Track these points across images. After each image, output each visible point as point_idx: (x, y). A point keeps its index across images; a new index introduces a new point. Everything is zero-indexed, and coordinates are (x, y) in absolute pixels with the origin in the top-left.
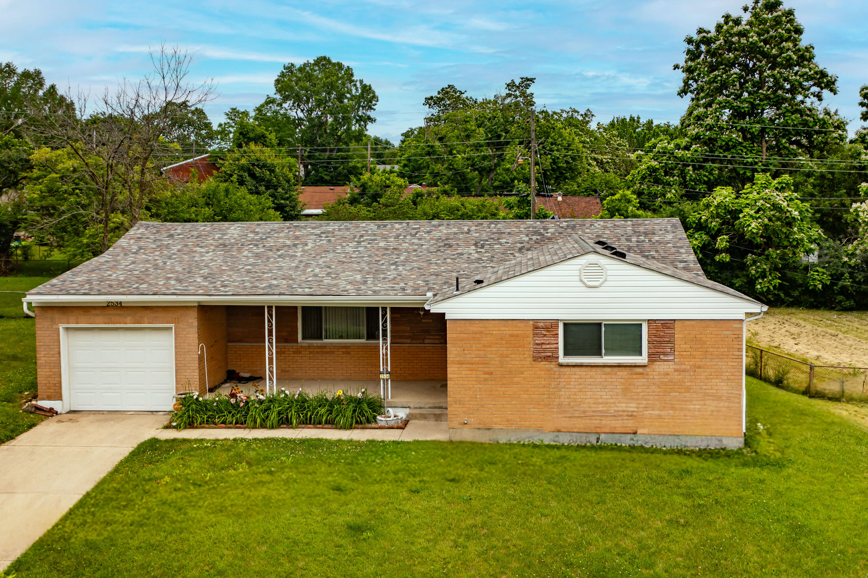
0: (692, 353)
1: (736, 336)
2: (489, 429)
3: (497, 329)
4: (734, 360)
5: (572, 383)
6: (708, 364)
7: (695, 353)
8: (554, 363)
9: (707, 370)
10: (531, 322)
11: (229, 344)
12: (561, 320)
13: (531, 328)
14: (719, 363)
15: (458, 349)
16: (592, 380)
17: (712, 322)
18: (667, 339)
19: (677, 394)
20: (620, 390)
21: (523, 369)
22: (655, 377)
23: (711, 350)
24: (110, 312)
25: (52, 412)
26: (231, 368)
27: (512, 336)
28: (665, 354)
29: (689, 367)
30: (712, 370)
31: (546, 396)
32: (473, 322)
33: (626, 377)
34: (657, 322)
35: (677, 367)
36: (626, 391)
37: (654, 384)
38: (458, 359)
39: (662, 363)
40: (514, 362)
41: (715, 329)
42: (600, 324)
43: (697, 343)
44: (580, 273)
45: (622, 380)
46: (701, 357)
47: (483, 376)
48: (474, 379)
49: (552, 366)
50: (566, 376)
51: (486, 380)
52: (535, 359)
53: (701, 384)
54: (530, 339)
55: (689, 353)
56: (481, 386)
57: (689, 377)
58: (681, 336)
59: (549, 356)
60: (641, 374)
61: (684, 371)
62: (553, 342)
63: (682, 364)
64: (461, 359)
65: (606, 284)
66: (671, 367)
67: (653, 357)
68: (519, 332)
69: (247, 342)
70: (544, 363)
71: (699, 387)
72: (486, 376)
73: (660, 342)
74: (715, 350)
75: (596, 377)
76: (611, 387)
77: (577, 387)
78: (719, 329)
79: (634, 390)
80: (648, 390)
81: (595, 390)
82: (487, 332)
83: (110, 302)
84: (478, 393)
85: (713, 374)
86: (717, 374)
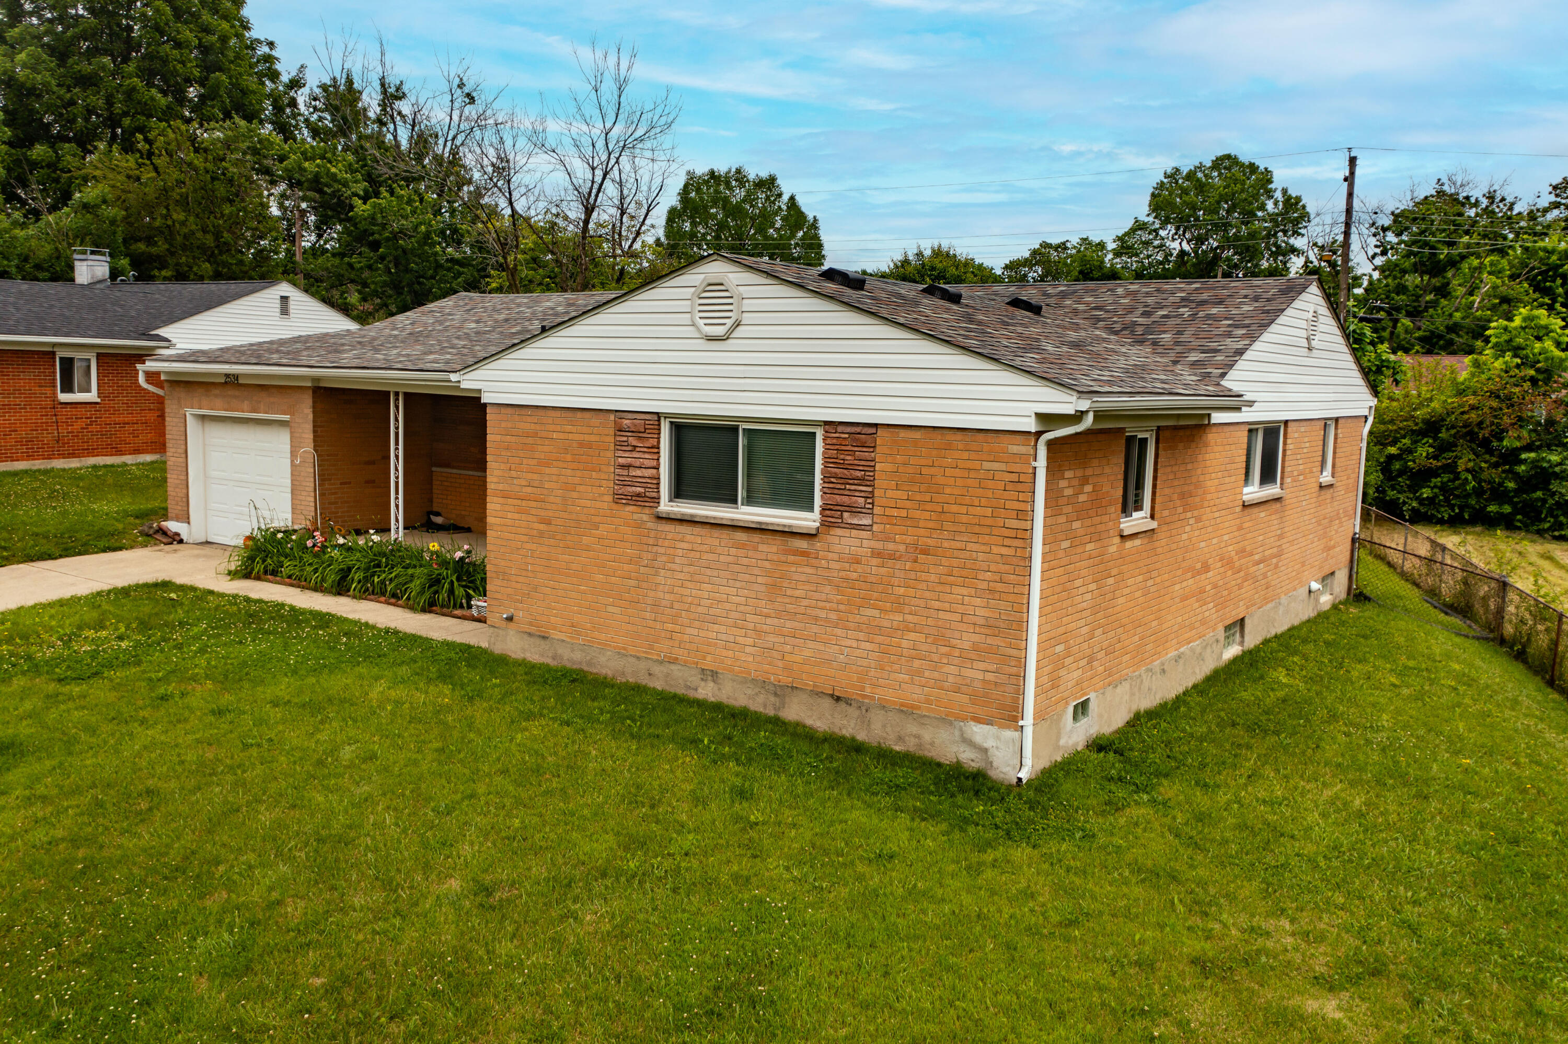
0: (912, 513)
1: (1014, 477)
2: (544, 638)
3: (558, 428)
4: (1007, 542)
5: (677, 560)
6: (946, 544)
7: (917, 514)
8: (647, 511)
9: (944, 561)
10: (612, 417)
11: (434, 469)
12: (667, 416)
13: (612, 431)
14: (970, 546)
15: (503, 466)
16: (711, 556)
17: (959, 436)
18: (859, 474)
19: (876, 613)
20: (763, 588)
21: (597, 519)
22: (833, 565)
23: (954, 508)
24: (230, 393)
25: (176, 539)
26: (436, 508)
27: (581, 444)
28: (854, 510)
29: (902, 548)
30: (955, 562)
31: (632, 583)
32: (523, 411)
33: (775, 558)
34: (840, 429)
35: (879, 545)
36: (774, 589)
37: (830, 582)
38: (501, 487)
39: (846, 532)
40: (584, 503)
41: (966, 455)
42: (735, 429)
43: (923, 487)
44: (692, 306)
45: (767, 564)
46: (931, 525)
47: (536, 526)
48: (523, 531)
49: (644, 516)
50: (667, 543)
51: (541, 534)
52: (619, 499)
53: (928, 594)
54: (610, 454)
55: (904, 513)
56: (534, 547)
57: (901, 574)
58: (889, 467)
59: (638, 495)
60: (805, 554)
61: (892, 557)
62: (647, 463)
63: (887, 540)
64: (507, 487)
65: (740, 332)
66: (865, 543)
67: (833, 516)
68: (593, 438)
69: (453, 467)
70: (631, 508)
71: (922, 603)
72: (542, 527)
73: (845, 480)
74: (964, 509)
75: (719, 550)
76: (747, 577)
77: (686, 569)
78: (973, 455)
79: (789, 592)
80: (817, 596)
81: (717, 580)
82: (544, 434)
83: (227, 375)
84: (530, 560)
85: (956, 572)
86: (965, 573)
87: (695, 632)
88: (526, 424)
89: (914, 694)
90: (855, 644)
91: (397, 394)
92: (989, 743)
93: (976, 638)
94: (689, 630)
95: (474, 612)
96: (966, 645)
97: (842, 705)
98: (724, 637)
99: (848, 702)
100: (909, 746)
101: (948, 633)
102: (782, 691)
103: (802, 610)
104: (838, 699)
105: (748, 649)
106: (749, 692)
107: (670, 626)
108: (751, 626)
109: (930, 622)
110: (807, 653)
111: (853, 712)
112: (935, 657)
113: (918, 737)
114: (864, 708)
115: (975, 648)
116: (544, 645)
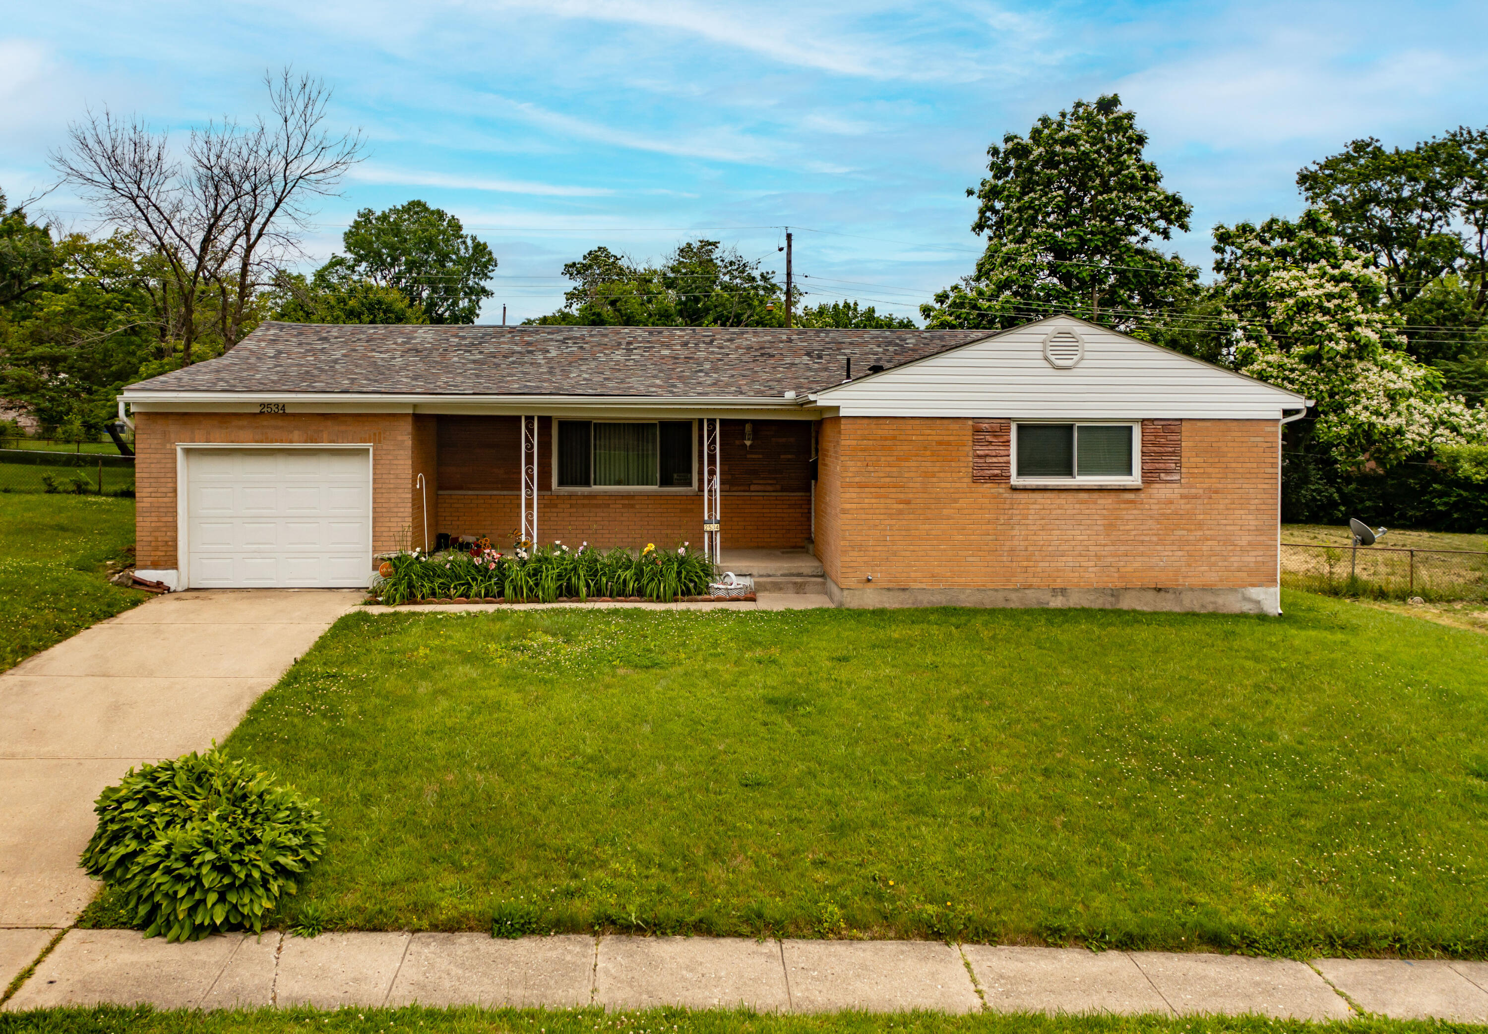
0: (1208, 470)
1: (1269, 445)
2: (904, 590)
3: (918, 432)
5: (1030, 517)
6: (1229, 486)
7: (1210, 470)
8: (1003, 486)
9: (1229, 496)
10: (970, 422)
11: (441, 492)
12: (1014, 420)
13: (970, 432)
14: (1244, 486)
15: (859, 464)
16: (1059, 511)
17: (1235, 423)
18: (1171, 449)
19: (1185, 532)
20: (1101, 528)
21: (957, 496)
22: (1153, 507)
23: (1234, 465)
24: (265, 423)
26: (443, 531)
27: (940, 443)
28: (1167, 472)
29: (1201, 491)
30: (1235, 496)
31: (990, 537)
32: (881, 421)
33: (1111, 507)
34: (1155, 422)
35: (1185, 491)
36: (1110, 527)
37: (1151, 517)
38: (857, 479)
39: (1163, 486)
40: (943, 485)
41: (1240, 434)
42: (1070, 428)
43: (1214, 454)
44: (1045, 347)
45: (1105, 512)
46: (1219, 476)
47: (895, 506)
48: (882, 511)
49: (1002, 489)
50: (1021, 506)
51: (900, 512)
52: (976, 479)
53: (1219, 517)
54: (968, 449)
56: (893, 522)
57: (1201, 507)
58: (1191, 444)
59: (996, 475)
60: (1132, 502)
61: (1195, 497)
62: (1002, 453)
63: (1191, 487)
64: (863, 479)
65: (1084, 363)
66: (1176, 491)
67: (1149, 476)
68: (952, 438)
69: (470, 489)
70: (989, 485)
71: (1215, 522)
72: (901, 506)
73: (1161, 454)
74: (1240, 465)
75: (1066, 506)
76: (1089, 522)
77: (1039, 522)
78: (1244, 434)
79: (1122, 528)
80: (1142, 527)
81: (1065, 527)
82: (902, 437)
83: (263, 405)
84: (888, 533)
85: (1236, 501)
86: (1242, 501)
87: (1047, 564)
88: (886, 430)
89: (1212, 577)
90: (1170, 553)
91: (529, 419)
92: (1261, 597)
93: (1249, 538)
94: (1041, 564)
96: (1244, 543)
97: (1162, 593)
98: (1071, 564)
99: (1166, 591)
100: (1210, 608)
101: (1233, 538)
102: (1115, 593)
103: (1132, 538)
104: (1160, 590)
105: (1090, 569)
106: (1092, 597)
107: (1025, 564)
108: (1093, 553)
109: (1221, 533)
110: (1136, 565)
111: (1170, 596)
112: (1225, 553)
113: (1215, 603)
114: (1177, 592)
115: (1250, 544)
116: (902, 596)
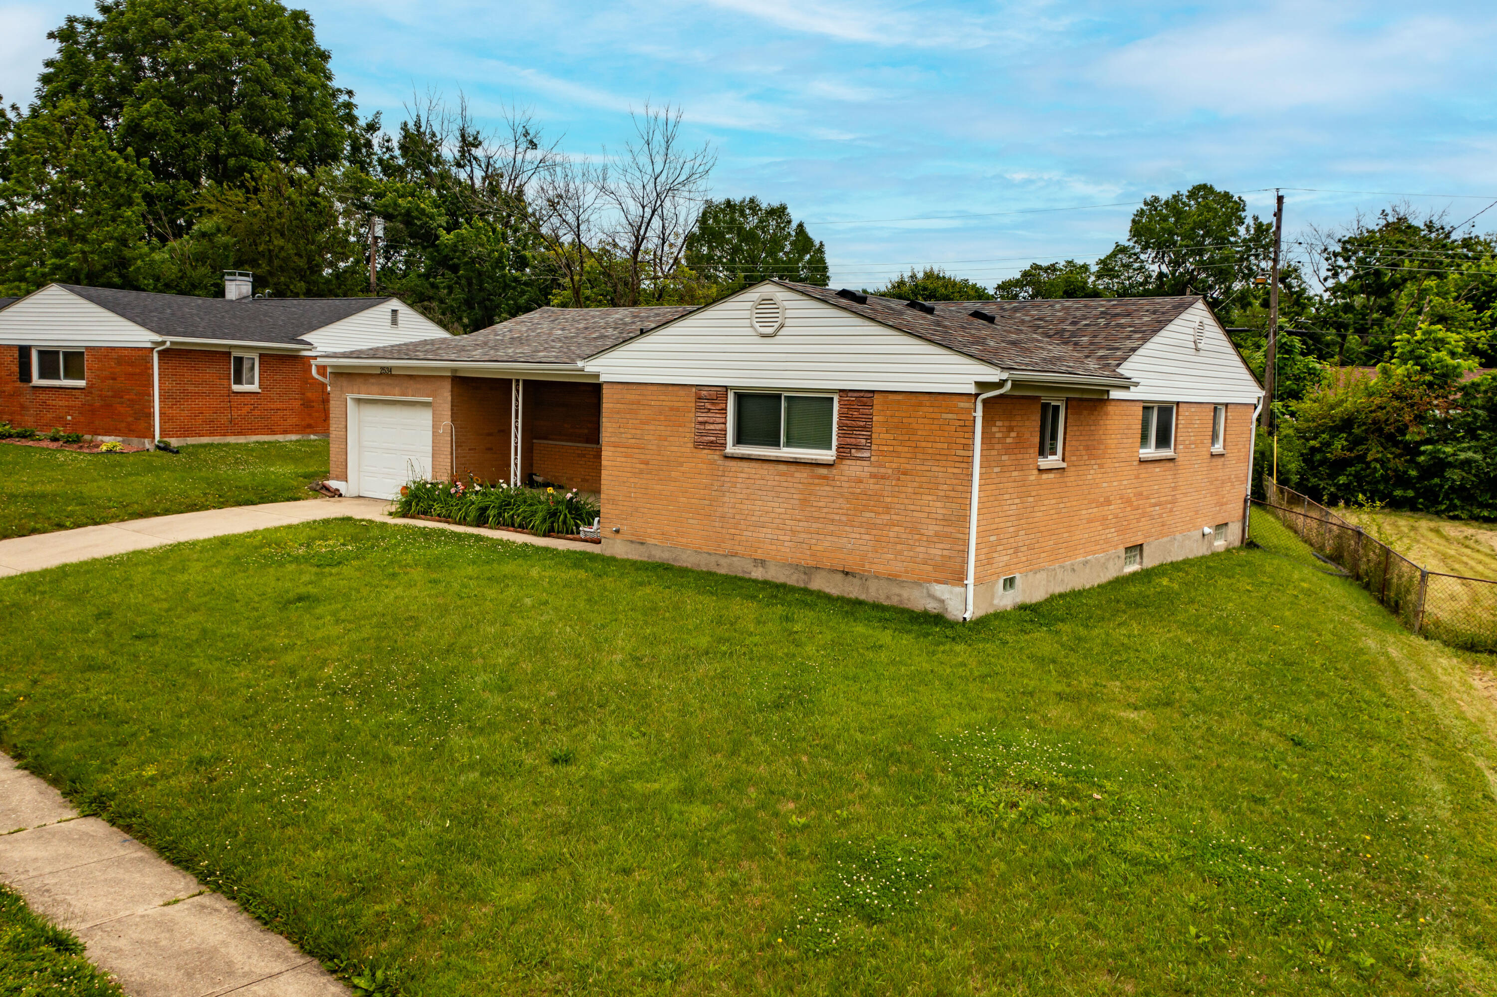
0: (897, 448)
1: (962, 423)
2: (642, 544)
3: (656, 398)
4: (957, 465)
5: (738, 485)
6: (918, 468)
7: (900, 449)
8: (717, 453)
9: (917, 479)
10: (694, 390)
11: (534, 441)
12: (732, 388)
13: (693, 399)
14: (934, 469)
15: (614, 425)
16: (762, 482)
17: (927, 397)
18: (862, 424)
19: (873, 515)
20: (797, 502)
21: (682, 460)
22: (844, 484)
23: (924, 444)
24: (384, 381)
25: (337, 494)
26: (535, 471)
27: (672, 409)
28: (858, 447)
29: (890, 471)
30: (924, 479)
31: (707, 502)
32: (630, 387)
33: (805, 481)
34: (850, 394)
35: (875, 470)
36: (804, 502)
37: (842, 496)
38: (613, 439)
39: (853, 462)
40: (673, 449)
41: (931, 409)
42: (779, 397)
43: (904, 431)
44: (751, 314)
45: (800, 486)
46: (909, 455)
47: (638, 466)
48: (629, 470)
49: (715, 456)
50: (731, 474)
51: (641, 472)
52: (697, 445)
53: (906, 501)
54: (692, 415)
55: (891, 448)
56: (636, 480)
57: (890, 488)
58: (881, 419)
59: (712, 442)
60: (825, 477)
61: (883, 477)
62: (718, 420)
63: (880, 466)
64: (617, 440)
65: (783, 331)
66: (866, 469)
67: (845, 452)
68: (680, 404)
69: (551, 439)
70: (706, 451)
71: (902, 507)
72: (642, 466)
73: (853, 428)
74: (930, 445)
75: (768, 477)
76: (786, 495)
77: (744, 491)
78: (936, 410)
79: (815, 504)
80: (833, 505)
81: (766, 498)
82: (645, 402)
83: (382, 368)
84: (632, 490)
85: (925, 485)
86: (930, 486)
87: (750, 534)
88: (632, 396)
89: (897, 567)
90: (858, 536)
91: (517, 381)
92: (945, 596)
93: (937, 528)
94: (745, 533)
95: (582, 535)
96: (931, 533)
97: (850, 578)
98: (770, 536)
99: (854, 575)
100: (895, 601)
101: (919, 526)
102: (810, 571)
103: (823, 515)
104: (847, 574)
105: (786, 544)
106: (787, 573)
107: (733, 531)
108: (789, 528)
109: (908, 519)
110: (827, 544)
111: (856, 581)
112: (911, 542)
113: (899, 595)
114: (864, 578)
115: (937, 534)
116: (642, 549)
